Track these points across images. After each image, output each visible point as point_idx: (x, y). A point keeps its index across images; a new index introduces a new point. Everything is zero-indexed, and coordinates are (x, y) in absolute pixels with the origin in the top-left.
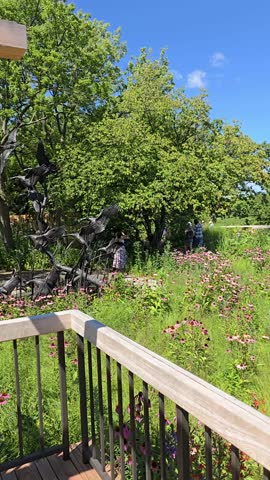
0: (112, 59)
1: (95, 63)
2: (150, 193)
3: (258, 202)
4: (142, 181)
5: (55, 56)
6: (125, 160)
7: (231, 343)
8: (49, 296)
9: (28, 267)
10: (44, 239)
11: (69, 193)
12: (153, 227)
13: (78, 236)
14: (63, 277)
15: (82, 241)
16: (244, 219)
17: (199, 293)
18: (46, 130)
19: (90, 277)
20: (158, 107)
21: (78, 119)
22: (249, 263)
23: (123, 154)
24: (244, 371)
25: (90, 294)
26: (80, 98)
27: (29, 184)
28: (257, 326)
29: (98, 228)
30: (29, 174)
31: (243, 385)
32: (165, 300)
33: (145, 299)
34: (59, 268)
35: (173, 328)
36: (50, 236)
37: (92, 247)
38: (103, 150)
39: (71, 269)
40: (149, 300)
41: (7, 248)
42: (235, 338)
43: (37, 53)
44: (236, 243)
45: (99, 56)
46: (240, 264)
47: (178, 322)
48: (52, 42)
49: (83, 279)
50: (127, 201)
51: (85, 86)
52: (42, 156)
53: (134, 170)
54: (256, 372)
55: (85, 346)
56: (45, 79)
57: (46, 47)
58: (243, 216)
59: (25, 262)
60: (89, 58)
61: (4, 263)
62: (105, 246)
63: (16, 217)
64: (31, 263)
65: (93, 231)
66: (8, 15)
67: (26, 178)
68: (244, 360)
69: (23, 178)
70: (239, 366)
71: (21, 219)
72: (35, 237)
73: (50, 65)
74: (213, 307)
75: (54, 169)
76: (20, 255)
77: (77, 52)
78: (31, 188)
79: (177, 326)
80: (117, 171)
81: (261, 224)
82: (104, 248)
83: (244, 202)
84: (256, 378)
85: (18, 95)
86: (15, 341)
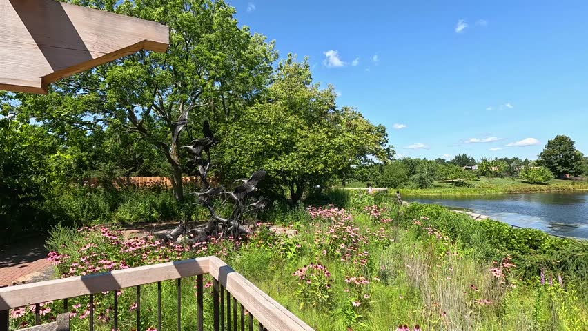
0: (267, 60)
1: (252, 62)
2: (290, 159)
3: (376, 170)
4: (284, 150)
5: (221, 56)
6: (272, 135)
7: (350, 284)
8: (204, 243)
9: (194, 217)
10: (206, 195)
11: (227, 158)
12: (295, 188)
13: (232, 194)
14: (221, 227)
15: (236, 198)
16: (366, 183)
17: (327, 242)
18: (214, 111)
19: (241, 227)
20: (298, 96)
21: (238, 103)
22: (367, 217)
23: (269, 130)
24: (359, 307)
25: (239, 241)
26: (240, 88)
27: (195, 152)
28: (372, 270)
29: (249, 188)
30: (196, 144)
31: (358, 319)
32: (299, 246)
33: (284, 246)
34: (218, 219)
35: (301, 271)
36: (210, 193)
37: (243, 203)
38: (254, 127)
39: (226, 220)
40: (287, 247)
41: (178, 202)
42: (352, 279)
43: (207, 54)
44: (359, 201)
45: (255, 57)
46: (360, 218)
47: (305, 266)
48: (219, 46)
49: (235, 229)
50: (272, 165)
51: (243, 79)
52: (207, 131)
53: (278, 142)
54: (369, 308)
55: (219, 288)
56: (212, 73)
57: (214, 49)
58: (365, 181)
59: (191, 214)
60: (248, 58)
61: (174, 214)
62: (255, 202)
63: (188, 178)
64: (197, 215)
65: (245, 190)
66: (187, 25)
67: (193, 147)
68: (360, 298)
69: (191, 147)
70: (354, 304)
71: (191, 179)
72: (199, 194)
73: (217, 62)
74: (338, 252)
75: (217, 140)
76: (187, 208)
77: (239, 54)
78: (197, 155)
79: (305, 269)
80: (264, 143)
81: (380, 187)
82: (255, 204)
83: (366, 170)
84: (369, 313)
85: (192, 84)
86: (159, 283)
